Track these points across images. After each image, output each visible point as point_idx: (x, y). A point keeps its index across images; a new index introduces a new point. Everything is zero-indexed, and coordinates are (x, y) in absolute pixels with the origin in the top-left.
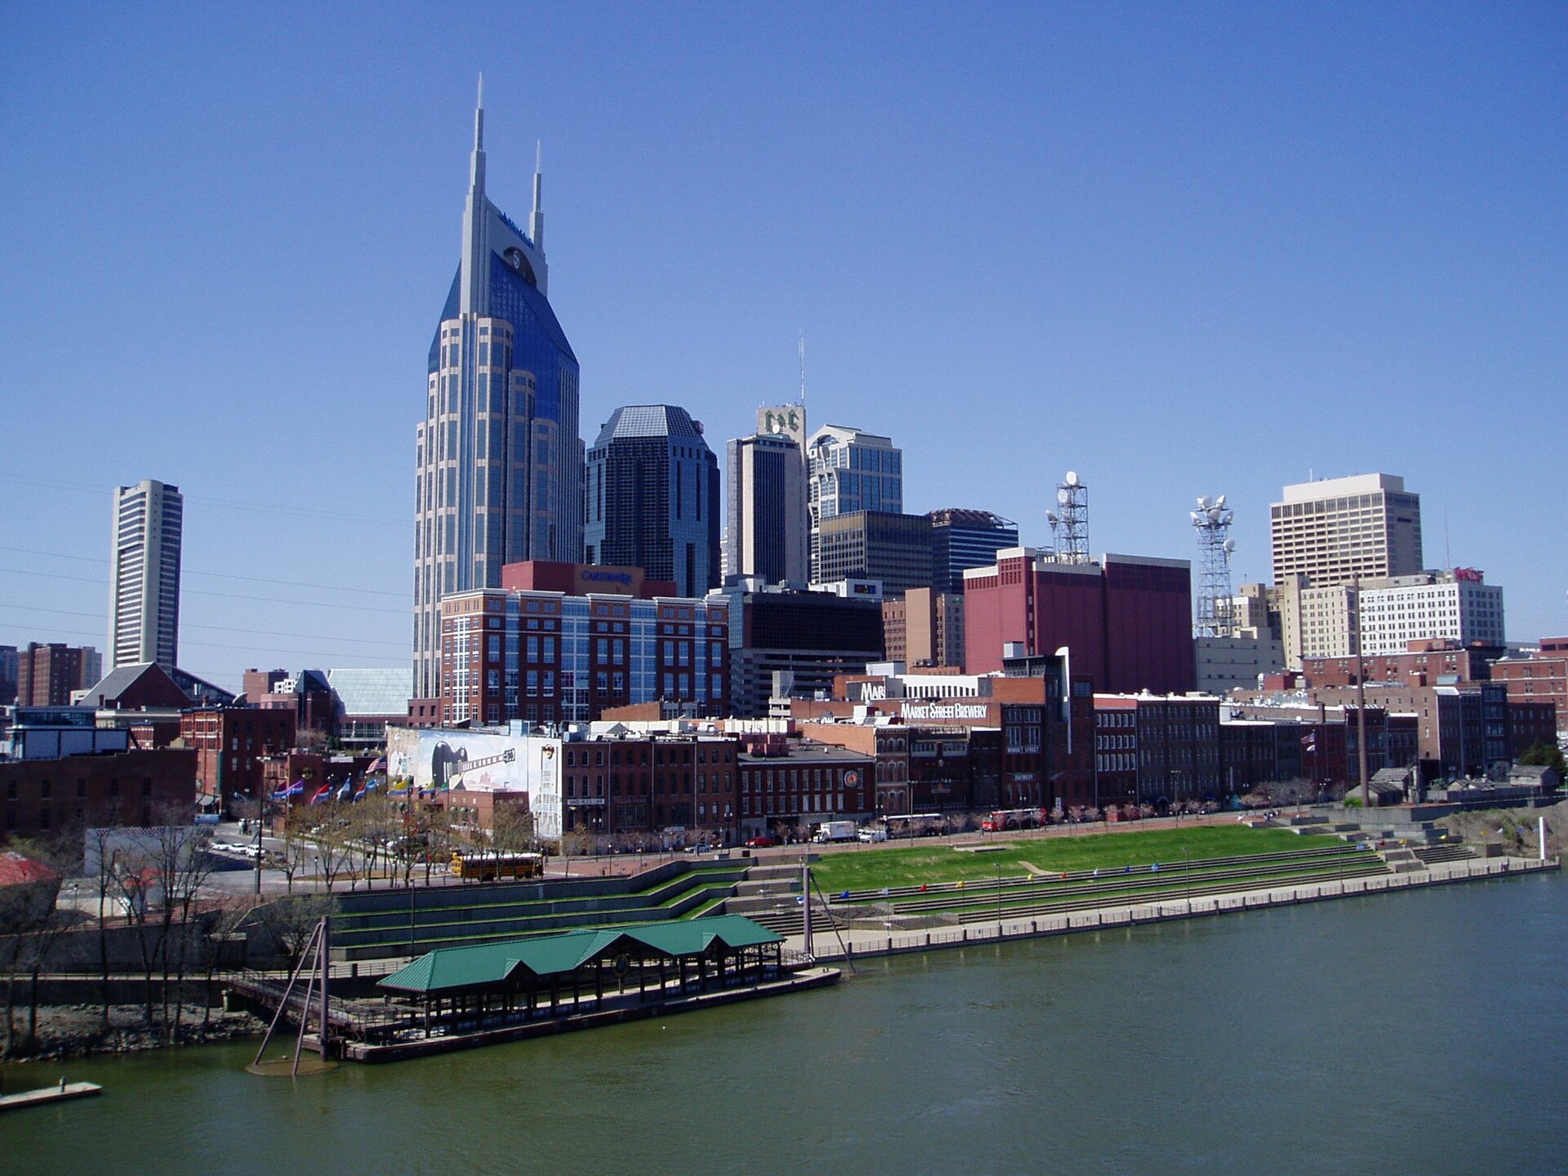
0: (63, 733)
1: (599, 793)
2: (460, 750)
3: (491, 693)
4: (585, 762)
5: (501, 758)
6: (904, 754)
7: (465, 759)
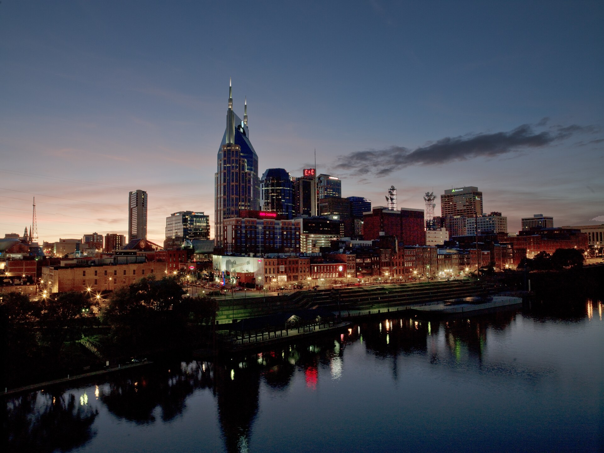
0: (118, 257)
1: (274, 273)
2: (234, 261)
3: (238, 246)
4: (270, 264)
5: (246, 263)
6: (354, 262)
7: (235, 263)
